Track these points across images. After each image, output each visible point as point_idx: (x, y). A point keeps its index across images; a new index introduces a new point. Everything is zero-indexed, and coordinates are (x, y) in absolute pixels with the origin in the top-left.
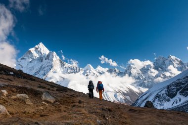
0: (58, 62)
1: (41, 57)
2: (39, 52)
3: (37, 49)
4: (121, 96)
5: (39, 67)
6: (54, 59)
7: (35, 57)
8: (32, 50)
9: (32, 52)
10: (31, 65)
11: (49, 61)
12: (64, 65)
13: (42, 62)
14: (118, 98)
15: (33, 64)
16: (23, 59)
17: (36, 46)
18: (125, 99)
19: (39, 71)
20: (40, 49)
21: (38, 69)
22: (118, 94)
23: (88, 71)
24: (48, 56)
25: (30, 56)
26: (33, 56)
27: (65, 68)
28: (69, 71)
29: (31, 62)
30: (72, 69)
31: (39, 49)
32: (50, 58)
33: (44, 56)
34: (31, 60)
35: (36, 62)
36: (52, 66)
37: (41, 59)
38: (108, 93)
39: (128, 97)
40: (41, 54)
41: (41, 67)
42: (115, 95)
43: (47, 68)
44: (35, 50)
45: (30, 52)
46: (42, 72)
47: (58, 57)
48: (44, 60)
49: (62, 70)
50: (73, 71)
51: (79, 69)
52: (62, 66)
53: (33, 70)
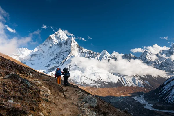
0: (76, 47)
1: (60, 43)
2: (58, 38)
3: (56, 35)
4: (139, 81)
5: (59, 52)
6: (72, 44)
7: (55, 42)
8: (52, 36)
9: (53, 38)
10: (51, 50)
11: (67, 46)
12: (81, 50)
13: (61, 47)
14: (137, 82)
15: (53, 49)
16: (44, 44)
17: (56, 33)
18: (144, 84)
19: (59, 55)
20: (60, 35)
21: (58, 54)
22: (136, 78)
23: (104, 56)
24: (67, 41)
25: (50, 42)
26: (53, 42)
27: (83, 52)
29: (51, 47)
30: (89, 54)
31: (58, 36)
32: (68, 44)
33: (63, 42)
34: (51, 45)
35: (56, 47)
36: (70, 51)
37: (60, 45)
38: (125, 78)
39: (147, 82)
40: (61, 40)
41: (60, 52)
42: (133, 80)
43: (65, 53)
44: (55, 37)
45: (50, 38)
46: (61, 57)
47: (76, 43)
48: (63, 45)
49: (80, 54)
50: (90, 55)
51: (96, 54)
52: (79, 51)
53: (53, 54)
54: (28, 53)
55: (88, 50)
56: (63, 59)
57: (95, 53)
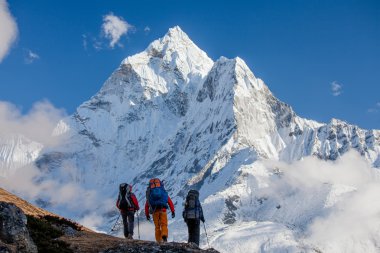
0: (262, 106)
1: (177, 92)
2: (166, 67)
3: (159, 55)
5: (172, 136)
6: (241, 91)
7: (152, 92)
8: (138, 61)
9: (138, 70)
10: (133, 131)
11: (215, 104)
12: (289, 119)
13: (183, 114)
15: (142, 123)
16: (100, 104)
17: (157, 45)
19: (172, 155)
20: (174, 55)
21: (169, 148)
24: (210, 82)
25: (128, 90)
26: (140, 90)
27: (299, 133)
28: (317, 145)
29: (132, 117)
30: (332, 137)
31: (168, 57)
32: (218, 92)
33: (192, 87)
35: (156, 115)
36: (230, 127)
37: (176, 103)
40: (179, 76)
41: (180, 136)
43: (204, 137)
44: (152, 63)
45: (128, 71)
46: (185, 159)
47: (259, 84)
48: (193, 104)
49: (282, 143)
50: (339, 145)
51: (368, 138)
52: (279, 125)
53: (145, 151)
54: (29, 156)
55: (319, 125)
56: (196, 168)
57: (362, 134)
